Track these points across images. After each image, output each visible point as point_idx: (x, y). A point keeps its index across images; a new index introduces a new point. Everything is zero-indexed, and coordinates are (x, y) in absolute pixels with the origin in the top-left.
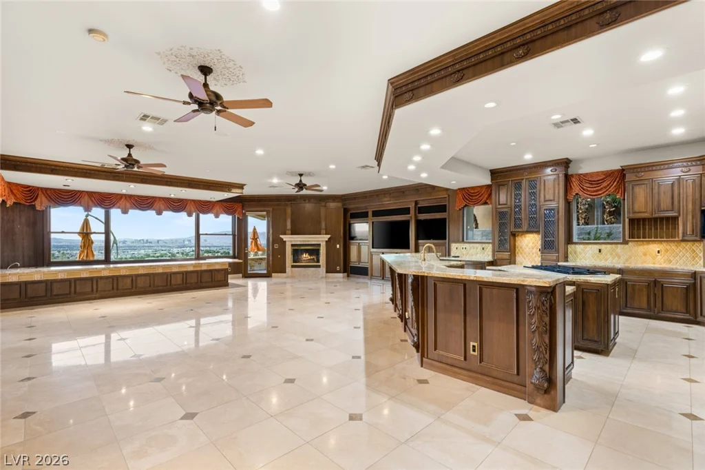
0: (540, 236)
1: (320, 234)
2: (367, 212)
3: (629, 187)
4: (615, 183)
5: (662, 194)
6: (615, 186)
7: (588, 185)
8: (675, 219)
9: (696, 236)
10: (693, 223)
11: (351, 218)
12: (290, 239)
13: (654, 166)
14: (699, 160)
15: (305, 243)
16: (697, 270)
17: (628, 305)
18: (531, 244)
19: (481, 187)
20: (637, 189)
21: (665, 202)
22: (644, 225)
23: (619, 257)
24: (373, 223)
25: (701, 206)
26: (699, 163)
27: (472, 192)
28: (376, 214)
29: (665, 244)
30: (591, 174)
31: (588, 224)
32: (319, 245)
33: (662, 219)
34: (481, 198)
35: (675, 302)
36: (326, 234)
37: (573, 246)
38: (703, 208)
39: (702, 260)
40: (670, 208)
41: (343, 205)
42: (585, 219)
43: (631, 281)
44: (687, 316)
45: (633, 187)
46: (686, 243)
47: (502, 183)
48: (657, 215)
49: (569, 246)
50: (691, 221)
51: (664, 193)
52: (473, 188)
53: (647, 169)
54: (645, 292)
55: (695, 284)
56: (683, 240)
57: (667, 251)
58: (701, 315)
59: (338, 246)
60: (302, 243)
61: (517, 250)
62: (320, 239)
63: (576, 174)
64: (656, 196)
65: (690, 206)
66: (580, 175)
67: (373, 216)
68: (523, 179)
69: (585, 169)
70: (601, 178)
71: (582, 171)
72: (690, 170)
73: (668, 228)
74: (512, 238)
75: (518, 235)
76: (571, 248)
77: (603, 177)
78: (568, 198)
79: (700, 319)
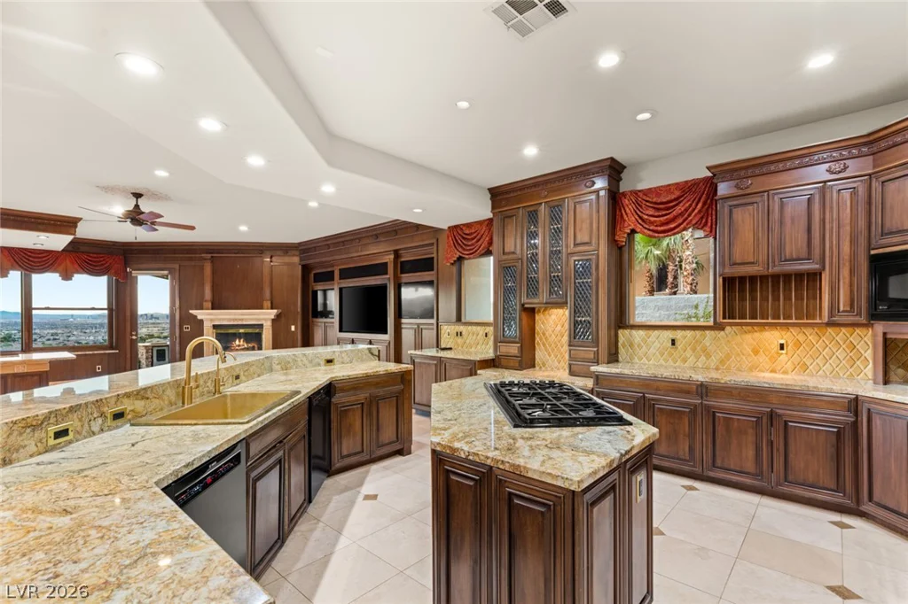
0: (567, 312)
1: (262, 308)
2: (333, 272)
3: (724, 209)
4: (700, 205)
5: (788, 221)
6: (700, 212)
7: (651, 212)
8: (814, 277)
9: (859, 314)
10: (851, 285)
11: (315, 282)
12: (209, 317)
13: (772, 162)
14: (865, 144)
15: (236, 323)
16: (861, 393)
17: (719, 463)
18: (559, 328)
19: (480, 223)
20: (739, 214)
21: (794, 241)
22: (753, 290)
23: (708, 356)
24: (341, 289)
25: (870, 249)
26: (865, 149)
27: (467, 232)
28: (346, 274)
29: (794, 331)
30: (656, 191)
31: (696, 293)
32: (261, 326)
33: (787, 277)
34: (480, 243)
35: (811, 462)
36: (272, 308)
37: (627, 332)
38: (873, 252)
39: (871, 365)
40: (804, 254)
41: (301, 260)
42: (691, 284)
43: (722, 410)
44: (837, 498)
45: (731, 212)
46: (837, 329)
47: (509, 213)
48: (777, 270)
49: (620, 332)
50: (847, 280)
51: (793, 220)
52: (469, 225)
53: (757, 172)
54: (751, 438)
55: (855, 426)
56: (830, 324)
57: (798, 344)
58: (870, 499)
59: (293, 328)
60: (232, 323)
61: (537, 339)
62: (262, 317)
63: (631, 192)
64: (776, 227)
65: (846, 248)
66: (636, 193)
67: (340, 279)
68: (541, 203)
69: (647, 180)
70: (673, 197)
71: (641, 186)
72: (846, 168)
73: (799, 298)
74: (524, 316)
75: (539, 311)
76: (623, 335)
77: (677, 193)
78: (617, 238)
79: (867, 507)
